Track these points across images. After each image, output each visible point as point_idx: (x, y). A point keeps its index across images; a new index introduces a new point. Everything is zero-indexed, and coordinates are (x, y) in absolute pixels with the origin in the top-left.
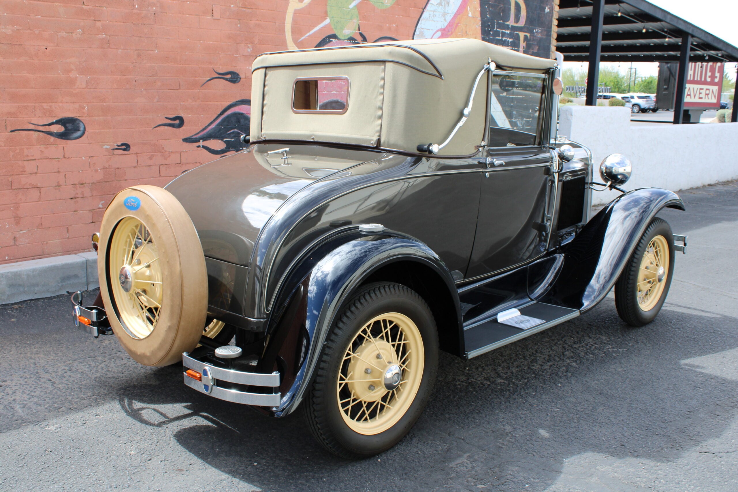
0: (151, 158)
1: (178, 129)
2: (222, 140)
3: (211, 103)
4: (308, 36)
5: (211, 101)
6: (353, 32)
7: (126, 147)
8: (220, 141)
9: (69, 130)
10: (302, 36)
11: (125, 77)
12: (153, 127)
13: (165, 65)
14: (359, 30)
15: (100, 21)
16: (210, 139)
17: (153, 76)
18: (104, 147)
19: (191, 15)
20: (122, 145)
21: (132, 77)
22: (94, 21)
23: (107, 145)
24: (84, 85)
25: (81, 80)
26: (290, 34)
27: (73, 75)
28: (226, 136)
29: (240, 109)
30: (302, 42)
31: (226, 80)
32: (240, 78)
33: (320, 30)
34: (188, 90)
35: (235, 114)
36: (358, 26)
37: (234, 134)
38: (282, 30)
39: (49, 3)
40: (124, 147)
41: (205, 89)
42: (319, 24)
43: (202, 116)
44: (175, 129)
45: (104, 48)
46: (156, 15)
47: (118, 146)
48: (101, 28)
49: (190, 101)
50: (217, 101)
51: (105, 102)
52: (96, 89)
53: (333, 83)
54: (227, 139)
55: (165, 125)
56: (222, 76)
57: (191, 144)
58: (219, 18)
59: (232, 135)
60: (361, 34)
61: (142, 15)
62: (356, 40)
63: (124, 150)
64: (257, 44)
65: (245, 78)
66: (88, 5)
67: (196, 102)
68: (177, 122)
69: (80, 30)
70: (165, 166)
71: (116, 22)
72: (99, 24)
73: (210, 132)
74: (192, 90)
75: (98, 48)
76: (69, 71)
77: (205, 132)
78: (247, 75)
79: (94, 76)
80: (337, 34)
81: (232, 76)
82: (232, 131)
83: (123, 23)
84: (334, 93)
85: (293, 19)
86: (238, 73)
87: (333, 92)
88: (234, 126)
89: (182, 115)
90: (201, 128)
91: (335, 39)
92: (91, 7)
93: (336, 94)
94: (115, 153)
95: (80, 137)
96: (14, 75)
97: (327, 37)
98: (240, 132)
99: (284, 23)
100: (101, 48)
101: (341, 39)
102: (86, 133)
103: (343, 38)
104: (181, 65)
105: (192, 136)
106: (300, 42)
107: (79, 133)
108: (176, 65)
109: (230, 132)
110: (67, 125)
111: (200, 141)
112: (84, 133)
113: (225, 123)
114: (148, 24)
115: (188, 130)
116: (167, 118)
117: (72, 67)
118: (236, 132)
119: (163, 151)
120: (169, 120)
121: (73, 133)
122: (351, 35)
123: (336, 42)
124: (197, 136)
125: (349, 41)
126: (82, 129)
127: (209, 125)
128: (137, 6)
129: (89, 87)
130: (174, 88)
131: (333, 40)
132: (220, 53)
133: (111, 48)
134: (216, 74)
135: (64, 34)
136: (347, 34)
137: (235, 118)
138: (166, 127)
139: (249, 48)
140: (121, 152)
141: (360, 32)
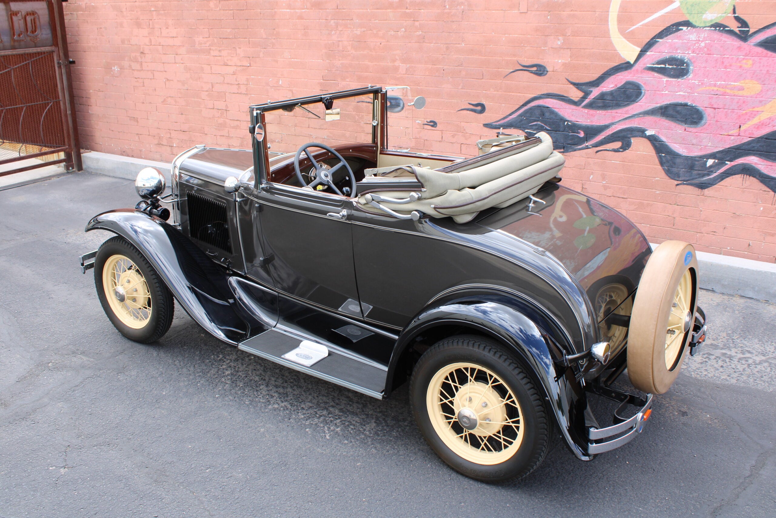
0: (453, 136)
1: (479, 115)
2: (523, 130)
3: (513, 94)
4: (642, 25)
5: (513, 92)
6: (721, 17)
7: (434, 124)
8: (521, 131)
9: (393, 105)
10: (634, 25)
11: (435, 66)
12: (457, 110)
13: (470, 57)
14: (734, 12)
15: (418, 21)
16: (510, 128)
17: (458, 66)
18: (417, 122)
19: (497, 10)
20: (431, 122)
21: (441, 66)
22: (414, 22)
23: (419, 120)
24: (404, 72)
25: (403, 67)
26: (616, 23)
27: (397, 63)
28: (528, 127)
29: (545, 103)
30: (632, 32)
31: (531, 72)
32: (547, 71)
33: (663, 16)
34: (491, 80)
35: (539, 106)
36: (732, 8)
37: (537, 127)
38: (605, 20)
39: (384, 10)
40: (432, 124)
41: (508, 81)
42: (662, 9)
43: (503, 105)
44: (476, 114)
45: (420, 43)
46: (464, 13)
47: (427, 122)
48: (418, 26)
49: (492, 90)
50: (519, 93)
51: (419, 86)
52: (413, 75)
53: (679, 82)
54: (529, 131)
55: (468, 110)
56: (526, 68)
57: (490, 129)
58: (525, 11)
59: (534, 127)
60: (738, 19)
61: (452, 14)
62: (728, 27)
63: (432, 126)
64: (569, 36)
65: (553, 71)
66: (410, 9)
67: (498, 91)
68: (479, 108)
69: (403, 29)
70: (466, 145)
71: (430, 21)
72: (417, 24)
73: (511, 121)
74: (494, 81)
75: (415, 42)
76: (394, 61)
77: (506, 120)
78: (555, 69)
79: (412, 65)
80: (691, 21)
81: (537, 69)
82: (534, 123)
83: (435, 22)
84: (680, 95)
85: (620, 6)
86: (545, 66)
87: (678, 93)
88: (538, 119)
89: (484, 103)
90: (502, 116)
91: (688, 27)
92: (411, 10)
93: (684, 96)
94: (425, 128)
95: (400, 111)
96: (360, 63)
97: (673, 25)
98: (543, 125)
99: (608, 12)
100: (418, 42)
101: (698, 27)
102: (404, 109)
103: (701, 25)
104: (486, 57)
105: (493, 123)
106: (629, 32)
107: (399, 108)
108: (480, 57)
109: (532, 124)
110: (392, 101)
111: (500, 128)
112: (403, 108)
113: (528, 115)
114: (457, 21)
115: (490, 116)
116: (469, 104)
117: (397, 57)
118: (539, 124)
119: (464, 132)
120: (471, 106)
121: (395, 108)
122: (718, 21)
123: (689, 31)
124: (497, 123)
125: (714, 29)
126: (402, 105)
127: (510, 115)
128: (447, 7)
129: (408, 73)
130: (478, 78)
131: (684, 28)
132: (525, 45)
133: (425, 43)
134: (520, 66)
135: (392, 33)
136: (710, 19)
137: (539, 111)
138: (468, 112)
139: (559, 40)
140: (429, 127)
141: (736, 15)
